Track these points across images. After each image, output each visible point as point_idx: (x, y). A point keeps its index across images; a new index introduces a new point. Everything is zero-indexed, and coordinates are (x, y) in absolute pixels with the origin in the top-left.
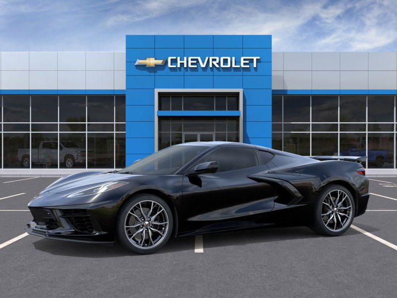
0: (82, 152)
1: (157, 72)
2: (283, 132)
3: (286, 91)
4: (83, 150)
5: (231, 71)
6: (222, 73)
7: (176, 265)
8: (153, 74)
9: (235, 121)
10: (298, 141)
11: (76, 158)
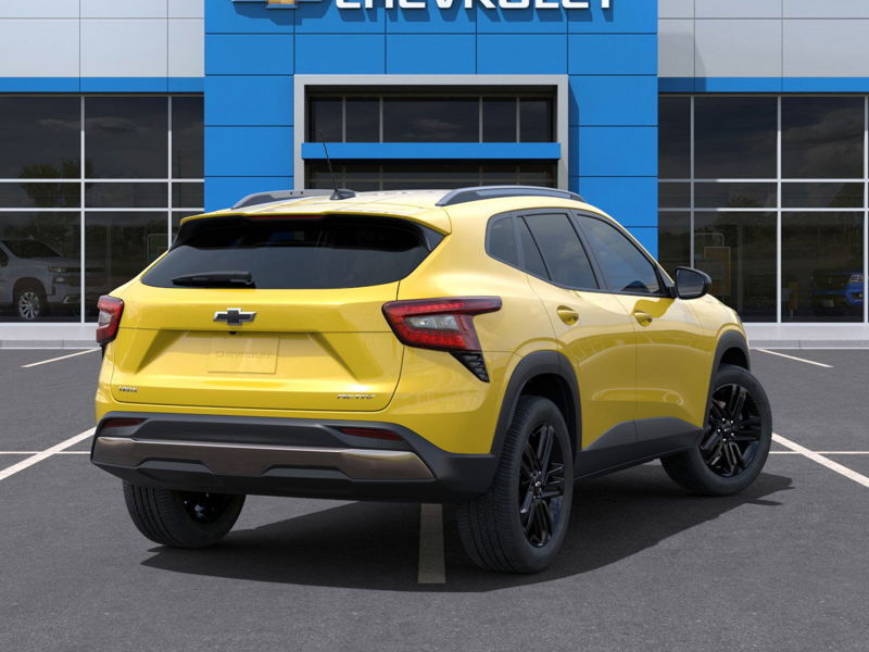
0: (69, 270)
1: (300, 24)
2: (692, 209)
3: (703, 80)
4: (73, 265)
5: (530, 18)
6: (504, 25)
7: (360, 619)
8: (289, 28)
9: (545, 173)
10: (740, 235)
11: (48, 291)
